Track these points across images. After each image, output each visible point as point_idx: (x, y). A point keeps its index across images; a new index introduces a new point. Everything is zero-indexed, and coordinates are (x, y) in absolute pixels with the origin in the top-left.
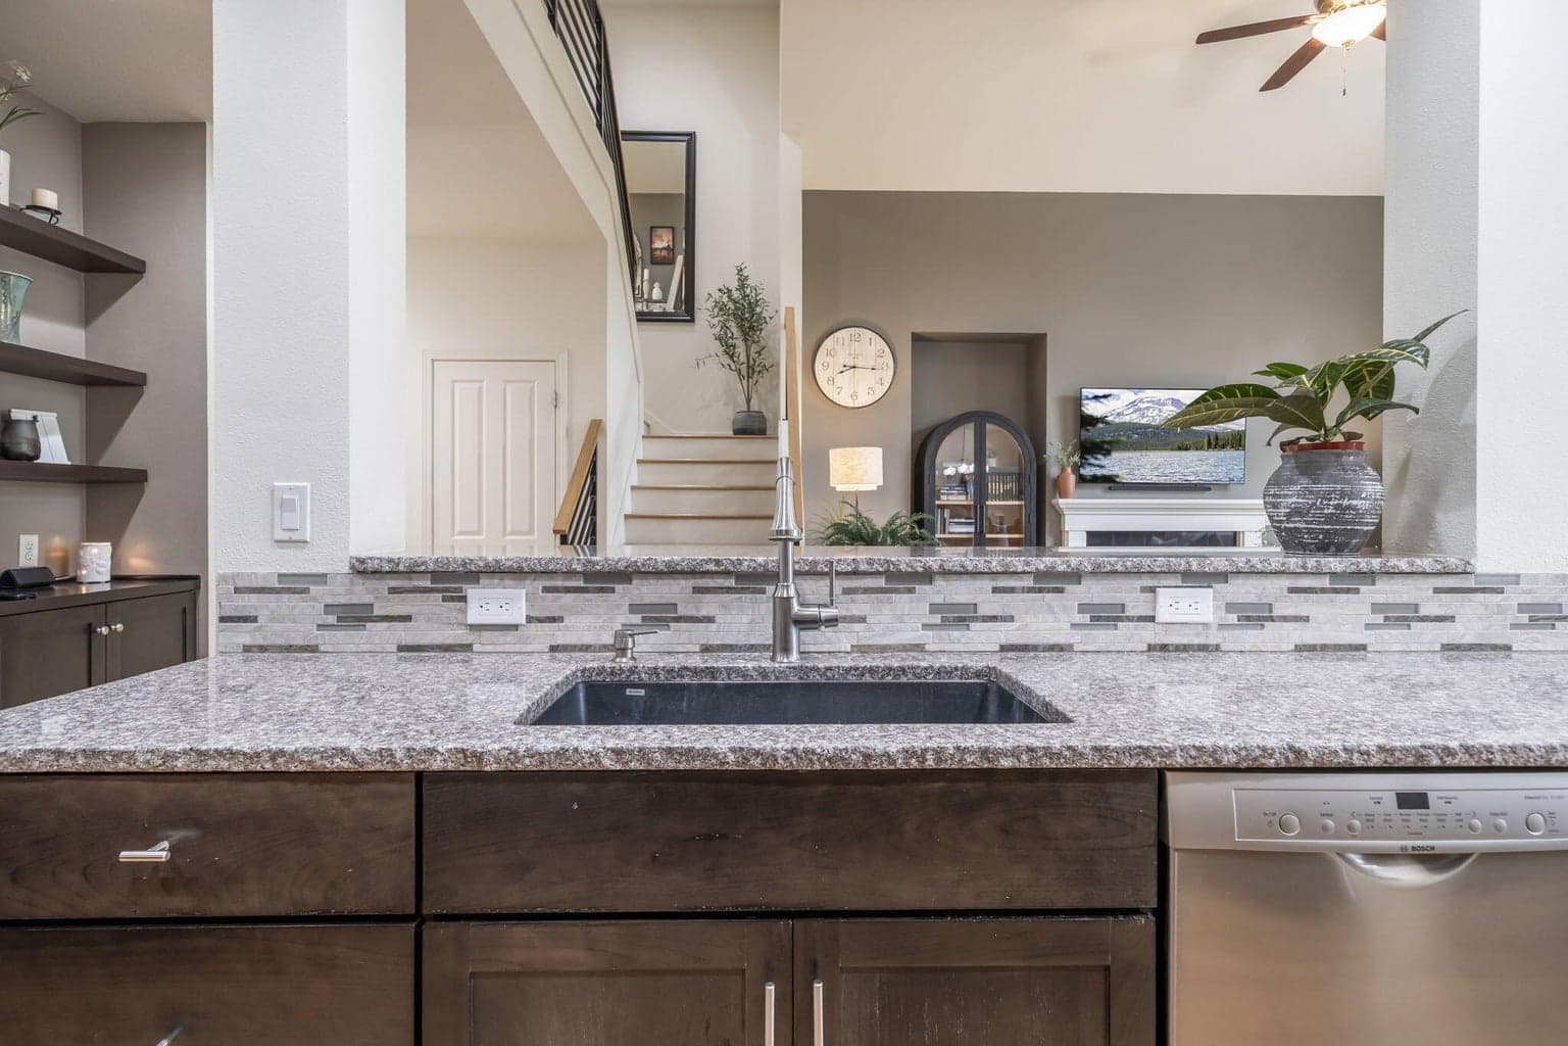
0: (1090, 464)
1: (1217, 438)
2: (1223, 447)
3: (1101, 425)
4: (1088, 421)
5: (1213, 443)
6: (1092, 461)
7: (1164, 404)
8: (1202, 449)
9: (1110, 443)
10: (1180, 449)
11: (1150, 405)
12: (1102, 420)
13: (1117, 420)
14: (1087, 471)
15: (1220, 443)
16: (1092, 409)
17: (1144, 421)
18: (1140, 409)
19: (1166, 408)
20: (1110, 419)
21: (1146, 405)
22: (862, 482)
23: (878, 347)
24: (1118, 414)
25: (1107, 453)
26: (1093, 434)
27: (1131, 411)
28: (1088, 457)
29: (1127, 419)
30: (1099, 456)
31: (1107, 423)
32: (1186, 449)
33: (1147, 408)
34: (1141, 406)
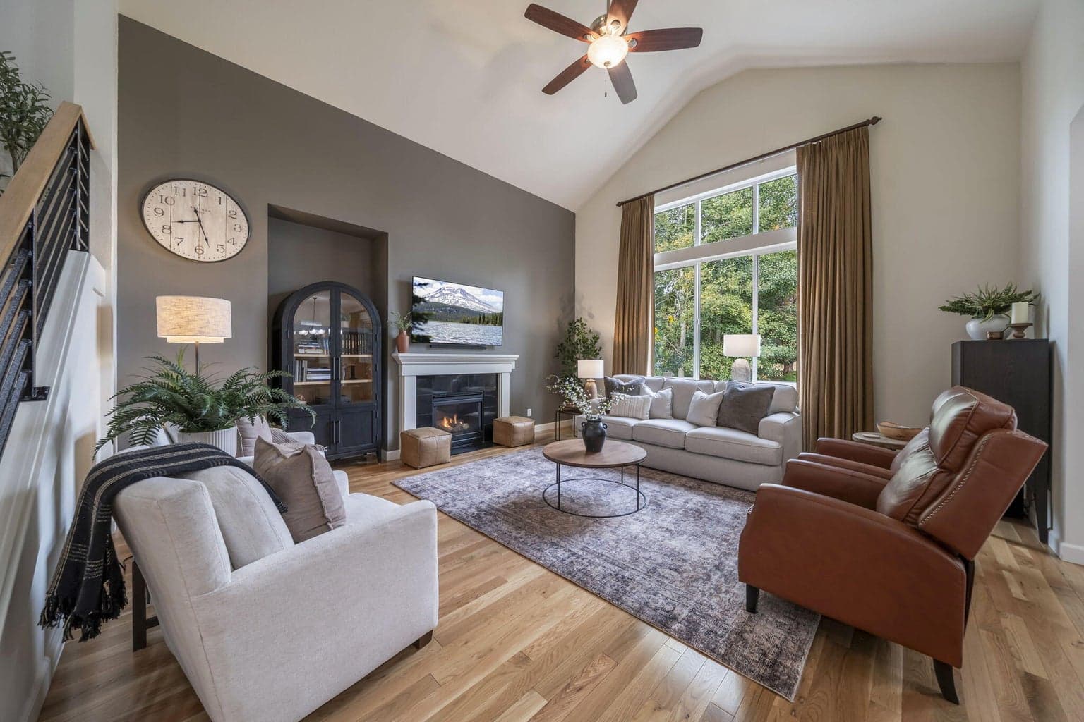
0: (416, 328)
1: (484, 317)
2: (488, 323)
3: (422, 303)
4: (417, 300)
5: (482, 320)
6: (417, 326)
7: (456, 292)
8: (476, 323)
9: (427, 315)
10: (464, 322)
11: (449, 292)
12: (423, 299)
13: (431, 301)
14: (415, 332)
15: (486, 320)
16: (418, 292)
17: (445, 302)
18: (443, 295)
19: (458, 294)
20: (427, 299)
21: (447, 292)
22: (201, 334)
23: (230, 208)
24: (432, 297)
25: (425, 321)
26: (418, 308)
27: (438, 295)
28: (415, 323)
29: (436, 300)
30: (421, 323)
31: (426, 302)
32: (468, 323)
33: (447, 294)
34: (444, 292)
